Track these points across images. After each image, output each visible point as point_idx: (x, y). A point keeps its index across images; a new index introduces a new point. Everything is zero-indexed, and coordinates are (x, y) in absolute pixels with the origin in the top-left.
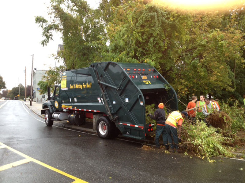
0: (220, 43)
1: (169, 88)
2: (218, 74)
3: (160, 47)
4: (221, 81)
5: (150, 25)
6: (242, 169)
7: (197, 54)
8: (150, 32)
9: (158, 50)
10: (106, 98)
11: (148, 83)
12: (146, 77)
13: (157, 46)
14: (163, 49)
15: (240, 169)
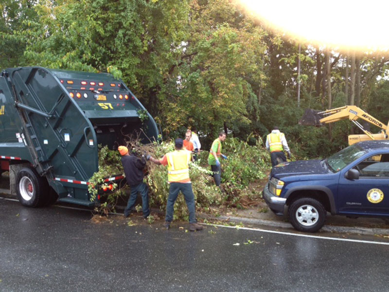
0: (230, 46)
1: (145, 118)
2: (226, 96)
3: (135, 47)
4: (230, 107)
5: (117, 7)
6: (238, 244)
7: (196, 63)
8: (117, 20)
9: (133, 52)
10: (31, 134)
11: (107, 108)
12: (105, 97)
13: (130, 44)
14: (141, 51)
15: (235, 244)
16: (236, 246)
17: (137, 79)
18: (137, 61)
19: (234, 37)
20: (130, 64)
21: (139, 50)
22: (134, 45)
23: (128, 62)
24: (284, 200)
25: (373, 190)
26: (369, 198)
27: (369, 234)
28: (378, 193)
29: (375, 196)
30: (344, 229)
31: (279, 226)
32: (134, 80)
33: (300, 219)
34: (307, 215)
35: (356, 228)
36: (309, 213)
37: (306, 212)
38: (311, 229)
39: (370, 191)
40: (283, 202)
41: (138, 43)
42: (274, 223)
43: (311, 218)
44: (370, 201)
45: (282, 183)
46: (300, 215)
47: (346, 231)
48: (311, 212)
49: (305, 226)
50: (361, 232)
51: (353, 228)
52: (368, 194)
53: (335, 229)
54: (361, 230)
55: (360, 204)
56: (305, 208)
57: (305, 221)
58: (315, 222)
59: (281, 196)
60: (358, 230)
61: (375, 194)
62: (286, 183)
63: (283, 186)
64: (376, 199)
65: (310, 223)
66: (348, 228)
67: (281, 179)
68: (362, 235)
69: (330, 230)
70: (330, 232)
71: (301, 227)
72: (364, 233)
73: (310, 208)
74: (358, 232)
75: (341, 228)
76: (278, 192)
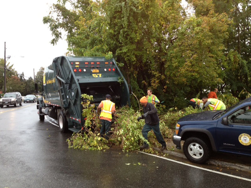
1: (121, 82)
3: (131, 38)
6: (129, 164)
9: (130, 42)
10: (62, 92)
11: (97, 76)
12: (98, 70)
16: (127, 165)
17: (135, 58)
18: (134, 46)
21: (135, 40)
23: (128, 48)
24: (179, 137)
25: (243, 134)
26: (240, 141)
27: (246, 171)
28: (247, 137)
29: (245, 140)
30: (226, 164)
32: (133, 58)
33: (191, 153)
34: (196, 150)
35: (236, 165)
36: (197, 148)
37: (194, 148)
38: (198, 161)
39: (241, 135)
40: (179, 139)
43: (199, 153)
44: (241, 143)
45: (179, 125)
46: (191, 150)
47: (228, 166)
48: (198, 148)
49: (194, 158)
50: (239, 169)
51: (233, 164)
52: (239, 138)
53: (220, 164)
54: (239, 167)
55: (234, 145)
56: (194, 145)
57: (195, 155)
58: (202, 156)
59: (178, 135)
61: (245, 138)
62: (181, 126)
63: (179, 127)
64: (246, 142)
65: (198, 156)
66: (229, 163)
67: (179, 122)
68: (240, 171)
69: (216, 164)
71: (192, 159)
72: (242, 169)
73: (197, 145)
74: (237, 168)
76: (177, 132)
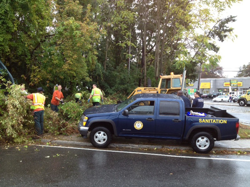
0: (75, 32)
2: (71, 63)
4: (75, 71)
14: (12, 31)
15: (46, 157)
16: (47, 158)
17: (9, 49)
18: (9, 37)
19: (77, 26)
20: (4, 39)
21: (11, 30)
22: (7, 26)
23: (3, 37)
24: (87, 128)
25: (137, 122)
26: (135, 127)
27: (136, 148)
28: (140, 123)
29: (138, 126)
30: (122, 145)
31: (85, 145)
32: (7, 49)
33: (96, 140)
34: (101, 137)
35: (129, 144)
36: (102, 136)
37: (100, 136)
38: (102, 146)
39: (136, 122)
40: (87, 129)
41: (10, 25)
42: (83, 143)
43: (103, 139)
44: (136, 128)
45: (87, 118)
46: (96, 137)
47: (124, 147)
48: (103, 135)
50: (132, 147)
51: (127, 145)
52: (134, 125)
53: (117, 146)
54: (132, 146)
55: (130, 130)
56: (99, 133)
57: (99, 141)
58: (105, 141)
59: (86, 126)
60: (130, 146)
61: (139, 124)
62: (89, 118)
63: (87, 120)
64: (139, 127)
65: (102, 142)
66: (125, 145)
67: (86, 115)
68: (133, 149)
69: (115, 146)
70: (115, 147)
71: (97, 145)
72: (134, 148)
73: (102, 133)
74: (130, 147)
75: (121, 145)
76: (84, 123)
